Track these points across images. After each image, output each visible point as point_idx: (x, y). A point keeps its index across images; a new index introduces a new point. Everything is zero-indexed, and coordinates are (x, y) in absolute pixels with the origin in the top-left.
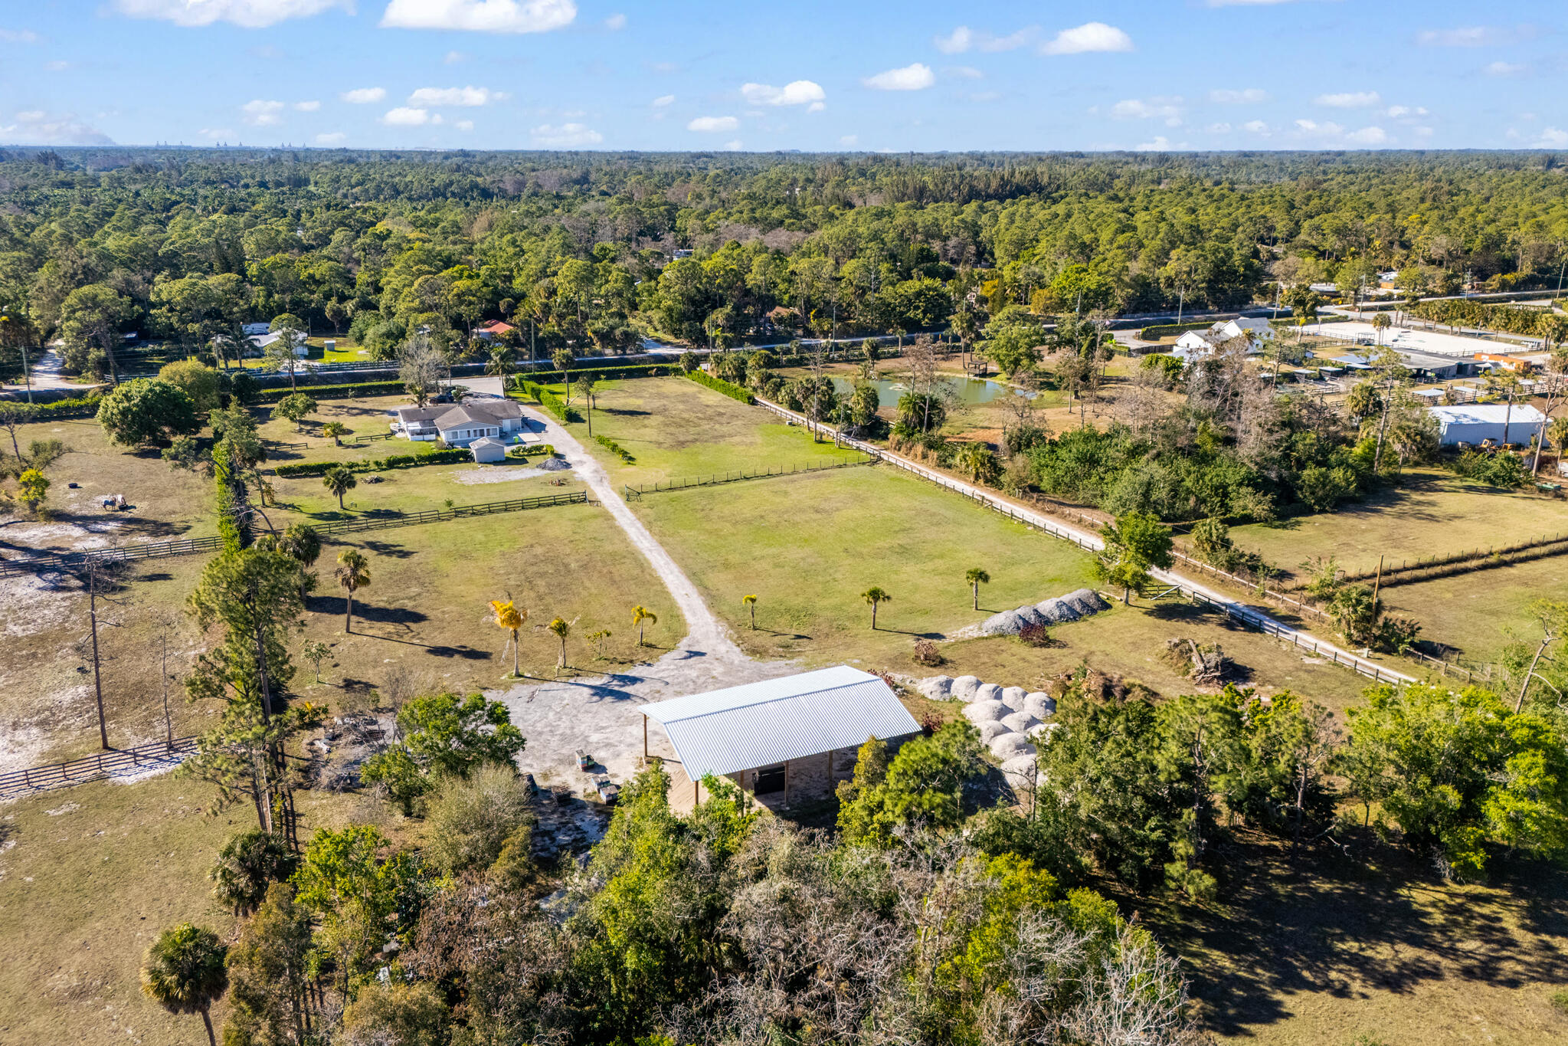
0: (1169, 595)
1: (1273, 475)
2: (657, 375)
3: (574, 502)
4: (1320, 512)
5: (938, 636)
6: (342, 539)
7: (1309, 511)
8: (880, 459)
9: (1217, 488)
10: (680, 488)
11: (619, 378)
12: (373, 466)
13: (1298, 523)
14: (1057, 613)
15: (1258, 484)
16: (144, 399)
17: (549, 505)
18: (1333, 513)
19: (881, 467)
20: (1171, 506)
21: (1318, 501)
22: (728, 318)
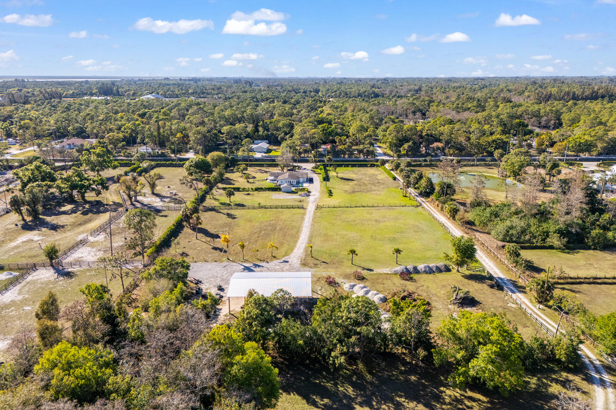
0: (479, 271)
1: (573, 230)
2: (370, 167)
3: (299, 208)
4: (594, 249)
5: (371, 270)
6: (222, 211)
7: (589, 248)
8: (421, 205)
9: (544, 233)
10: (338, 207)
11: (356, 167)
12: (250, 190)
13: (578, 252)
14: (423, 269)
15: (561, 233)
16: (196, 163)
17: (290, 208)
18: (600, 250)
19: (420, 208)
20: (519, 238)
21: (594, 244)
22: (409, 146)
